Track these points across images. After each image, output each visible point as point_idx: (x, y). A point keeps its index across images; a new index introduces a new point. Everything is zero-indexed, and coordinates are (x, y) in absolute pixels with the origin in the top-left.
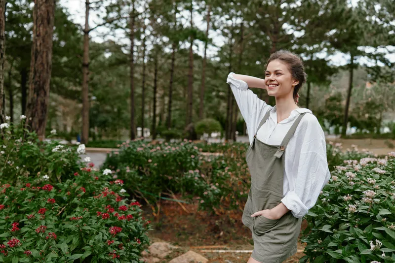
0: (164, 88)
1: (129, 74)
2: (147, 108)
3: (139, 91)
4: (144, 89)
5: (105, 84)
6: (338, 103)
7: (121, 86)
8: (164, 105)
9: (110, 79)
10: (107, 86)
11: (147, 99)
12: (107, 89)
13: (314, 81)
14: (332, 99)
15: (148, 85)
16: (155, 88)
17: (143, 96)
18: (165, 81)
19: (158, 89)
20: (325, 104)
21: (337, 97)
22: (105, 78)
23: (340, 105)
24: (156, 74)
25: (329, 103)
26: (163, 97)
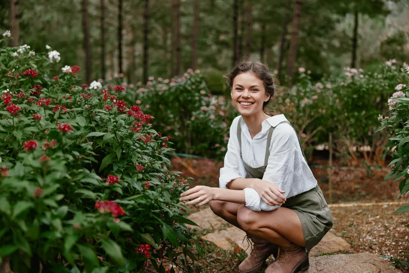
0: (133, 28)
1: (79, 7)
2: (108, 63)
3: (95, 33)
4: (103, 30)
5: (41, 26)
6: (399, 48)
7: (65, 29)
8: (134, 57)
9: (47, 17)
10: (43, 29)
11: (109, 48)
12: (44, 33)
13: (364, 11)
14: (390, 41)
15: (110, 25)
16: (120, 29)
17: (102, 43)
18: (135, 18)
19: (124, 32)
20: (379, 50)
21: (397, 38)
22: (40, 17)
23: (402, 50)
24: (120, 7)
25: (386, 47)
26: (132, 44)
